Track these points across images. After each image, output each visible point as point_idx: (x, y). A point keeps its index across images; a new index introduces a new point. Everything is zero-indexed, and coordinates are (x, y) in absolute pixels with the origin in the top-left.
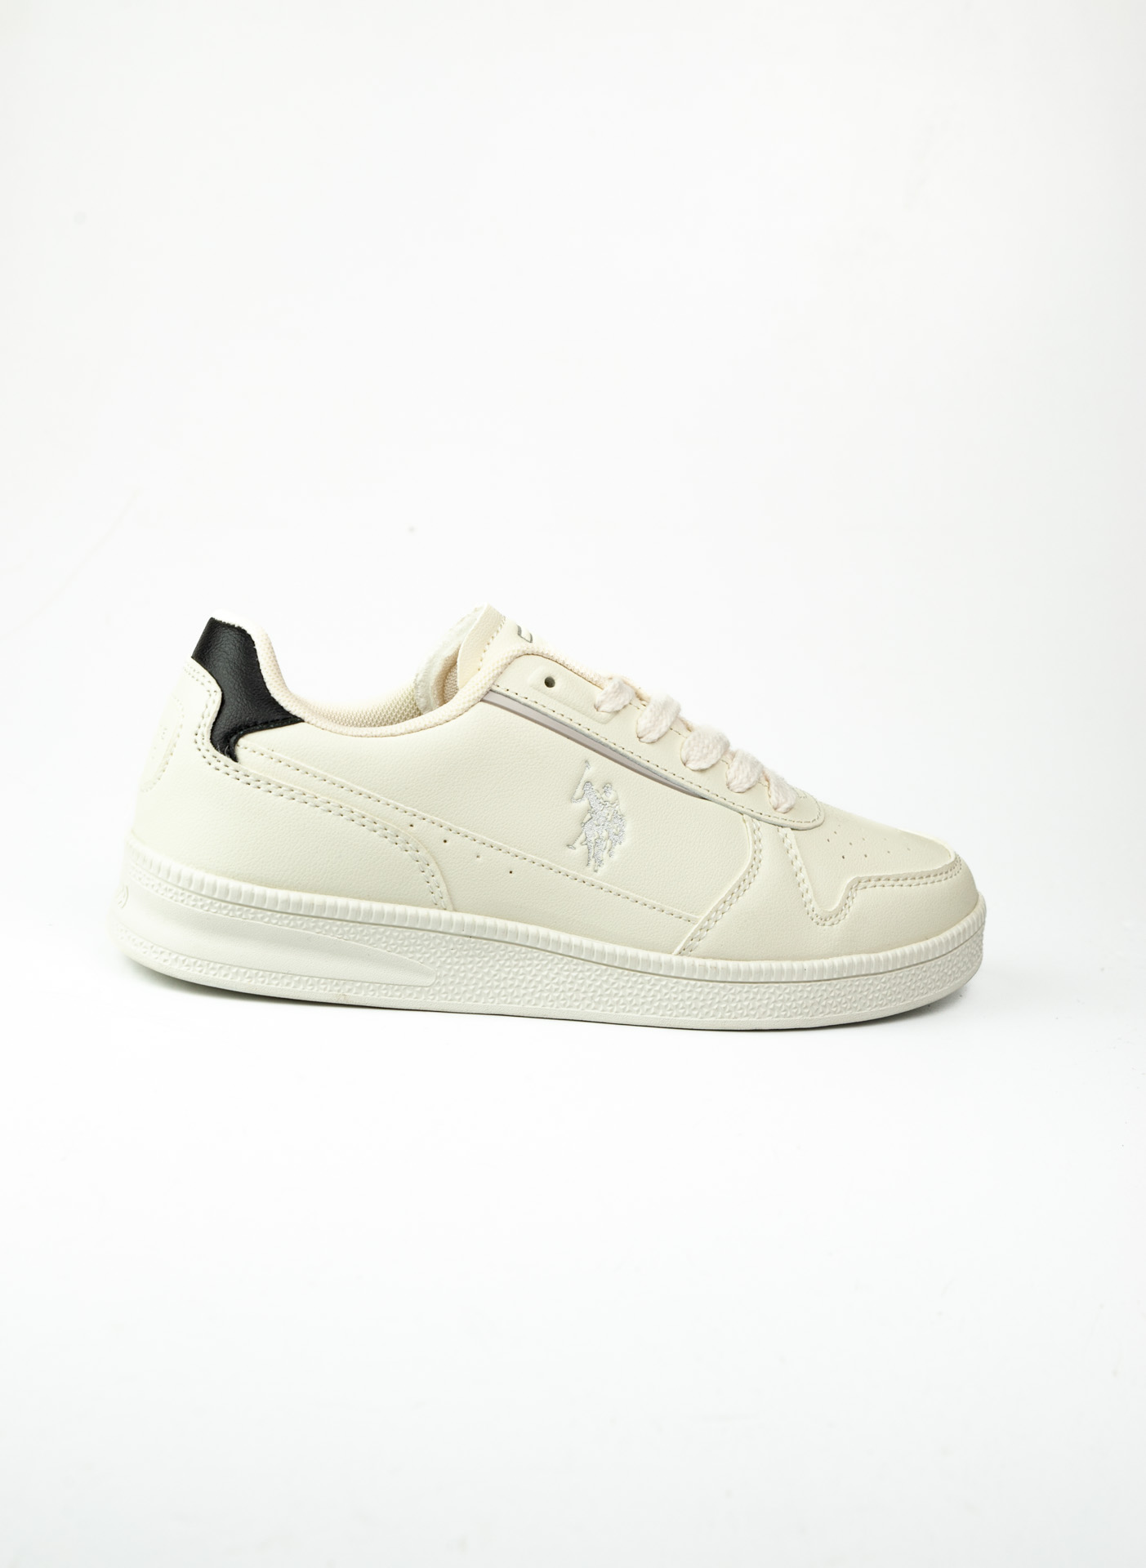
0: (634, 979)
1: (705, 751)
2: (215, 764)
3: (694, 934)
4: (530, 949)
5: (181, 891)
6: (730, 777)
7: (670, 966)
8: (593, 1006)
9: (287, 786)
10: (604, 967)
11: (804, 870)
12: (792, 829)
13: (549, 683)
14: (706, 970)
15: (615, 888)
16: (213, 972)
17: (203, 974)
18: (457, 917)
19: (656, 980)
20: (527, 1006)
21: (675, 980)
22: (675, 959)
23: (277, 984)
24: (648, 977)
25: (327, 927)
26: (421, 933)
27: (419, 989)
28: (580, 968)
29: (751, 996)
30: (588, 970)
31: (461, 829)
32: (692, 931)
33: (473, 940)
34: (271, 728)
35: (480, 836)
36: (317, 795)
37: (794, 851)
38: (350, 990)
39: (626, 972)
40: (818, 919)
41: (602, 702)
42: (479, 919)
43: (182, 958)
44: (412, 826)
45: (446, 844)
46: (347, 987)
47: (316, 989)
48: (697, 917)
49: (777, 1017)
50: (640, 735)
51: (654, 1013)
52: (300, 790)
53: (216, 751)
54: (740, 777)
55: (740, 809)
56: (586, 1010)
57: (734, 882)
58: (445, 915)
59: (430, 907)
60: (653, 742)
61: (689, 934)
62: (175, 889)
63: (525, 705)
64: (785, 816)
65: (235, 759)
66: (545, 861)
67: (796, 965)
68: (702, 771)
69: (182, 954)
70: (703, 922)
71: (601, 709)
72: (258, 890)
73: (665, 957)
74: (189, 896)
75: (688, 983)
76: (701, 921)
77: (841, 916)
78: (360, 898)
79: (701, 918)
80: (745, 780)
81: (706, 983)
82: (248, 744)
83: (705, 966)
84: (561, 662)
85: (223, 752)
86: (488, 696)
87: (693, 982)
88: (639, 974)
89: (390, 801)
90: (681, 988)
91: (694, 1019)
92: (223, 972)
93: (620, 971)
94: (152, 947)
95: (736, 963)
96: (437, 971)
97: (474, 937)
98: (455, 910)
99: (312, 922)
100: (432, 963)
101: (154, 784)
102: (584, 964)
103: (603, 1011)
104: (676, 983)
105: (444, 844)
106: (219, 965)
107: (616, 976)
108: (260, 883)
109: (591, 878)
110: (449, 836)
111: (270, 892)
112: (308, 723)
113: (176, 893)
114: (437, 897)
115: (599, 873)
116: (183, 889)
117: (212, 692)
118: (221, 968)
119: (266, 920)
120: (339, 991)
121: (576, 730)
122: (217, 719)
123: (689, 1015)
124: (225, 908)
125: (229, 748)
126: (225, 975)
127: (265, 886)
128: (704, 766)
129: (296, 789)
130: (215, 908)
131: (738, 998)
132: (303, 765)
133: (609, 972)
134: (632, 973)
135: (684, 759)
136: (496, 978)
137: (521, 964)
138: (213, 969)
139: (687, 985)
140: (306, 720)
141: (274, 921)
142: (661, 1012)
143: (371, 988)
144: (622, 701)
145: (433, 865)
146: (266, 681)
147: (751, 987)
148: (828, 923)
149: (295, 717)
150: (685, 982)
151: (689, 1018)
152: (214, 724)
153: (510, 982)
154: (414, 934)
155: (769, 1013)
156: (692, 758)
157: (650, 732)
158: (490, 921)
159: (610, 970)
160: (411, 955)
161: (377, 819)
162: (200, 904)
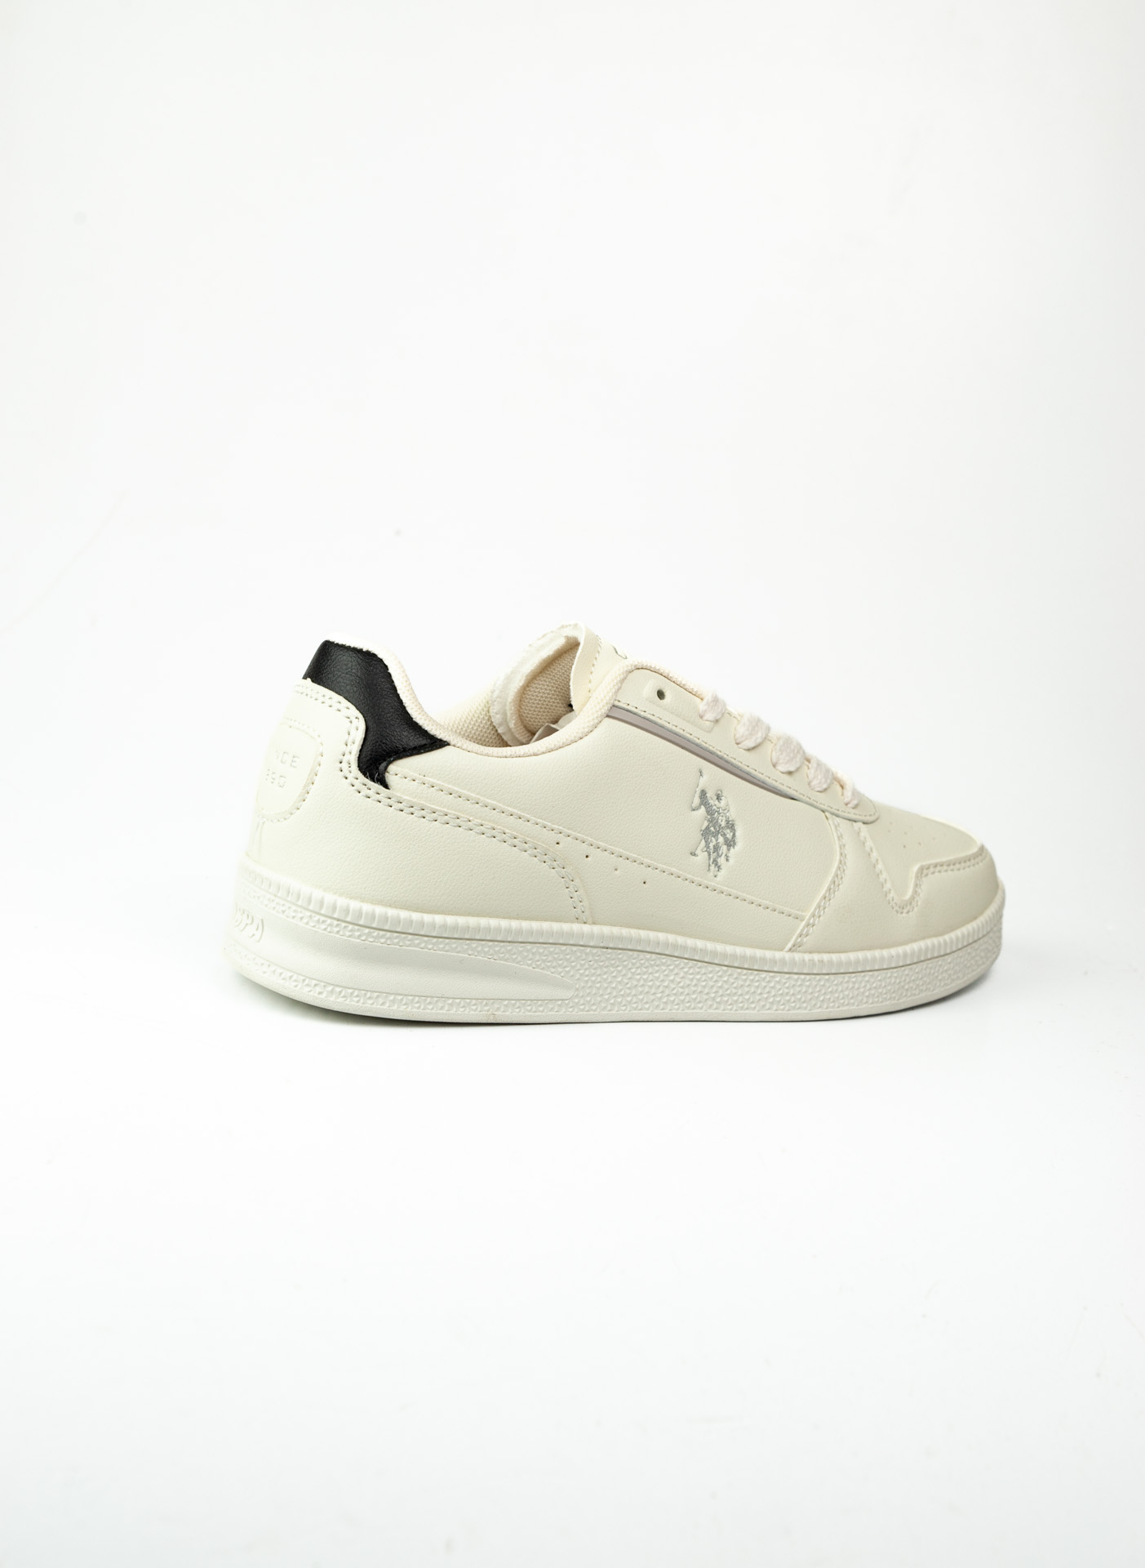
0: (752, 977)
1: (792, 755)
2: (365, 791)
3: (802, 930)
4: (659, 956)
5: (336, 922)
6: (811, 777)
7: (783, 961)
8: (715, 1006)
9: (441, 811)
10: (725, 968)
11: (880, 862)
12: (864, 823)
13: (661, 695)
14: (814, 964)
15: (734, 892)
16: (370, 1002)
17: (360, 1004)
18: (596, 929)
19: (772, 977)
20: (656, 1011)
21: (787, 976)
22: (787, 956)
23: (432, 1009)
24: (764, 975)
25: (479, 949)
26: (564, 948)
27: (560, 1002)
28: (703, 971)
29: (851, 985)
30: (711, 972)
31: (601, 843)
32: (801, 927)
33: (610, 951)
34: (422, 753)
35: (618, 850)
36: (471, 818)
37: (869, 843)
38: (498, 1009)
39: (745, 971)
40: (897, 908)
41: (705, 711)
42: (616, 930)
43: (338, 989)
44: (558, 843)
45: (588, 859)
46: (496, 1006)
47: (468, 1010)
48: (804, 914)
49: (872, 1003)
50: (738, 741)
51: (769, 1009)
52: (454, 815)
53: (365, 779)
54: (819, 777)
55: (822, 806)
56: (709, 1011)
57: (830, 878)
58: (586, 928)
59: (572, 922)
60: (749, 750)
61: (798, 931)
62: (329, 921)
63: (644, 718)
64: (854, 811)
65: (386, 787)
66: (673, 870)
67: (885, 953)
68: (790, 773)
69: (337, 986)
70: (809, 919)
71: (705, 718)
72: (415, 916)
73: (778, 955)
74: (345, 927)
75: (798, 978)
76: (807, 917)
77: (914, 904)
78: (510, 918)
79: (808, 914)
80: (823, 780)
81: (813, 976)
82: (399, 770)
83: (813, 960)
84: (666, 675)
85: (373, 779)
86: (616, 712)
87: (803, 977)
88: (756, 972)
89: (539, 820)
90: (793, 983)
91: (804, 1011)
92: (381, 1001)
93: (739, 970)
94: (304, 980)
95: (838, 955)
96: (576, 984)
97: (611, 948)
98: (594, 923)
99: (465, 945)
100: (573, 976)
101: (291, 814)
102: (706, 966)
103: (724, 1010)
104: (788, 978)
105: (586, 859)
106: (376, 994)
107: (735, 976)
108: (416, 910)
109: (713, 884)
110: (592, 851)
111: (427, 918)
112: (454, 746)
113: (330, 925)
114: (580, 912)
115: (718, 879)
116: (338, 920)
117: (353, 719)
118: (378, 996)
119: (423, 945)
120: (488, 1011)
121: (688, 741)
122: (362, 746)
123: (799, 1008)
124: (383, 936)
125: (379, 775)
126: (383, 1004)
127: (422, 912)
128: (792, 769)
129: (450, 814)
130: (373, 937)
131: (840, 989)
132: (456, 789)
133: (729, 972)
134: (750, 971)
135: (774, 760)
136: (628, 986)
137: (650, 970)
138: (370, 998)
139: (797, 980)
140: (452, 743)
141: (430, 946)
142: (775, 1007)
143: (518, 1005)
144: (720, 710)
145: (577, 880)
146: (406, 705)
147: (849, 977)
148: (905, 911)
149: (441, 740)
150: (796, 976)
151: (799, 1011)
152: (361, 751)
153: (640, 989)
154: (557, 949)
155: (865, 1000)
156: (781, 761)
157: (746, 739)
158: (625, 931)
159: (730, 970)
160: (553, 970)
161: (528, 839)
162: (357, 934)
